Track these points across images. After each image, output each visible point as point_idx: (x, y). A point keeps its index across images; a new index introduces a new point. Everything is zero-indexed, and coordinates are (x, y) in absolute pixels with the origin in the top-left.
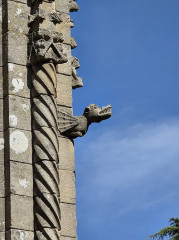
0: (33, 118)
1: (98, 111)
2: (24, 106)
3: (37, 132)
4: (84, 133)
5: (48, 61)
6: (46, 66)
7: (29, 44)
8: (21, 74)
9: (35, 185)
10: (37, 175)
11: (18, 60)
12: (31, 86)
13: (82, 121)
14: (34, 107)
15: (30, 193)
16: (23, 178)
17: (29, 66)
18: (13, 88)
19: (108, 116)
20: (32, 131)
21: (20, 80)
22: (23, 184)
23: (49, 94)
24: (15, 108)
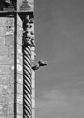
0: (24, 61)
1: (43, 63)
2: (21, 58)
3: (25, 66)
4: (38, 68)
5: (29, 45)
6: (29, 46)
7: (23, 40)
8: (20, 48)
9: (24, 81)
10: (24, 78)
11: (20, 44)
12: (23, 52)
13: (38, 65)
14: (24, 58)
15: (22, 83)
17: (23, 46)
19: (46, 64)
20: (23, 65)
22: (20, 80)
23: (30, 55)
24: (18, 58)
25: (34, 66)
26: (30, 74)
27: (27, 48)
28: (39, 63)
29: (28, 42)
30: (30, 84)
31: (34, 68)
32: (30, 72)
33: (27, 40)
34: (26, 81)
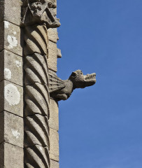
0: (25, 73)
1: (84, 77)
2: (17, 62)
3: (30, 88)
4: (68, 95)
6: (40, 28)
7: (23, 7)
8: (15, 33)
9: (26, 136)
10: (28, 126)
11: (13, 20)
12: (24, 44)
13: (69, 84)
14: (26, 64)
15: (21, 144)
16: (15, 128)
17: (22, 27)
18: (8, 44)
19: (92, 83)
20: (24, 87)
21: (14, 38)
22: (14, 134)
24: (9, 63)
25: (55, 88)
26: (43, 114)
27: (35, 34)
28: (73, 77)
29: (39, 13)
30: (44, 145)
31: (57, 96)
32: (44, 107)
33: (34, 9)
34: (31, 135)
